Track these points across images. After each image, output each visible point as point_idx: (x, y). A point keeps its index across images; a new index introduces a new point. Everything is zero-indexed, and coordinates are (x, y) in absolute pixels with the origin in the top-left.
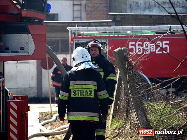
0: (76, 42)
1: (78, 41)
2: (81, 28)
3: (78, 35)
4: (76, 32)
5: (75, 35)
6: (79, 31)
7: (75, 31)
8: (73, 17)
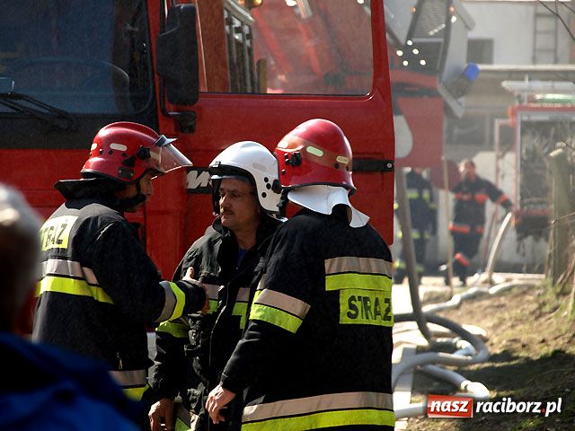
0: (525, 118)
1: (529, 116)
2: (538, 84)
3: (529, 102)
4: (525, 95)
5: (521, 102)
6: (533, 91)
7: (523, 91)
8: (535, 50)
